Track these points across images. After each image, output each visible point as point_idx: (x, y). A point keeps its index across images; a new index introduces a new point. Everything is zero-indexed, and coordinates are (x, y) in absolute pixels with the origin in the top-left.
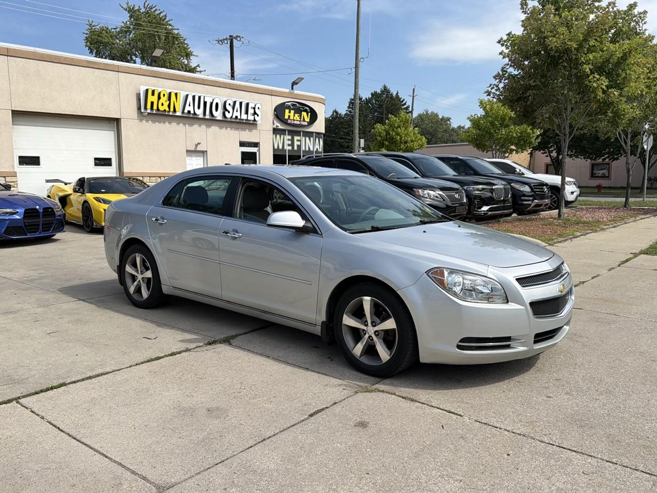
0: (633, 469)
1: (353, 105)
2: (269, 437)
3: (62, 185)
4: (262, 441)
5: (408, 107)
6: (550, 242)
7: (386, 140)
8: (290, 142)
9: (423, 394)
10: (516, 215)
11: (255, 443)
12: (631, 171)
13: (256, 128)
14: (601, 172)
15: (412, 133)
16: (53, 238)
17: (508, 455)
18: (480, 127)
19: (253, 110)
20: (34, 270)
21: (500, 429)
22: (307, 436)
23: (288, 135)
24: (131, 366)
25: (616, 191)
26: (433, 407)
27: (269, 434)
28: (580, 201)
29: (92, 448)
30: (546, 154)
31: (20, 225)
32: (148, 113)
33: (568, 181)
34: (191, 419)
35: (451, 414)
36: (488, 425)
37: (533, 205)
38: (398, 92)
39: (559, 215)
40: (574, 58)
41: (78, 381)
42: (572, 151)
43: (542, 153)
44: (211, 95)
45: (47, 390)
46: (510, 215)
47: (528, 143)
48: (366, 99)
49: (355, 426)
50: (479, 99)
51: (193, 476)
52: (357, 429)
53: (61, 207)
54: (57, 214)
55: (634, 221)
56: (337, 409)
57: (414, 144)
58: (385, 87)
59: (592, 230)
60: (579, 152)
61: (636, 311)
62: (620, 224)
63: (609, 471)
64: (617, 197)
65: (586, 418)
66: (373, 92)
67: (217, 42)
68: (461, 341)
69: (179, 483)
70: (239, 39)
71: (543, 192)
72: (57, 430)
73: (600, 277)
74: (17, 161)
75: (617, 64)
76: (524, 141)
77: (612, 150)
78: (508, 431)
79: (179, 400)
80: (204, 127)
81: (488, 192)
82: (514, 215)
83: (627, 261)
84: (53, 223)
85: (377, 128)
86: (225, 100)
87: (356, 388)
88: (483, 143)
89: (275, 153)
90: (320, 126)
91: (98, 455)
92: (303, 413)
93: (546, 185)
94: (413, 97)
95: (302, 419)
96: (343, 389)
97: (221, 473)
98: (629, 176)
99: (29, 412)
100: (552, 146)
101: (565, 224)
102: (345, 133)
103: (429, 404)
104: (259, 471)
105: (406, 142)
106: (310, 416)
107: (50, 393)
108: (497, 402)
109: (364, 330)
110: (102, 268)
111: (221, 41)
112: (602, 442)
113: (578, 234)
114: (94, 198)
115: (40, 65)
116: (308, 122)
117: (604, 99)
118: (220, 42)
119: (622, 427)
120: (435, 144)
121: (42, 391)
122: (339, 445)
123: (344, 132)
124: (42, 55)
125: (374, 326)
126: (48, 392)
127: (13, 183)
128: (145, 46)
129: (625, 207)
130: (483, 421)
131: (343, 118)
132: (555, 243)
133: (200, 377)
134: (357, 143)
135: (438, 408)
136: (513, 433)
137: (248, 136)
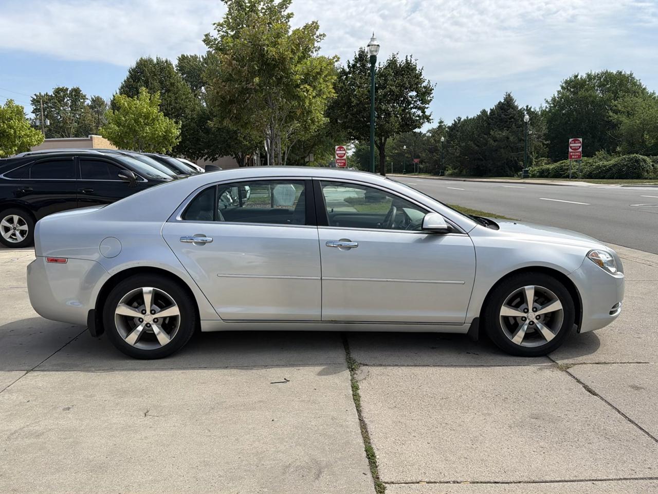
15: (27, 126)
49: (637, 390)
52: (644, 391)
68: (613, 308)
92: (585, 395)
95: (599, 399)
106: (595, 395)
109: (523, 317)
125: (536, 311)
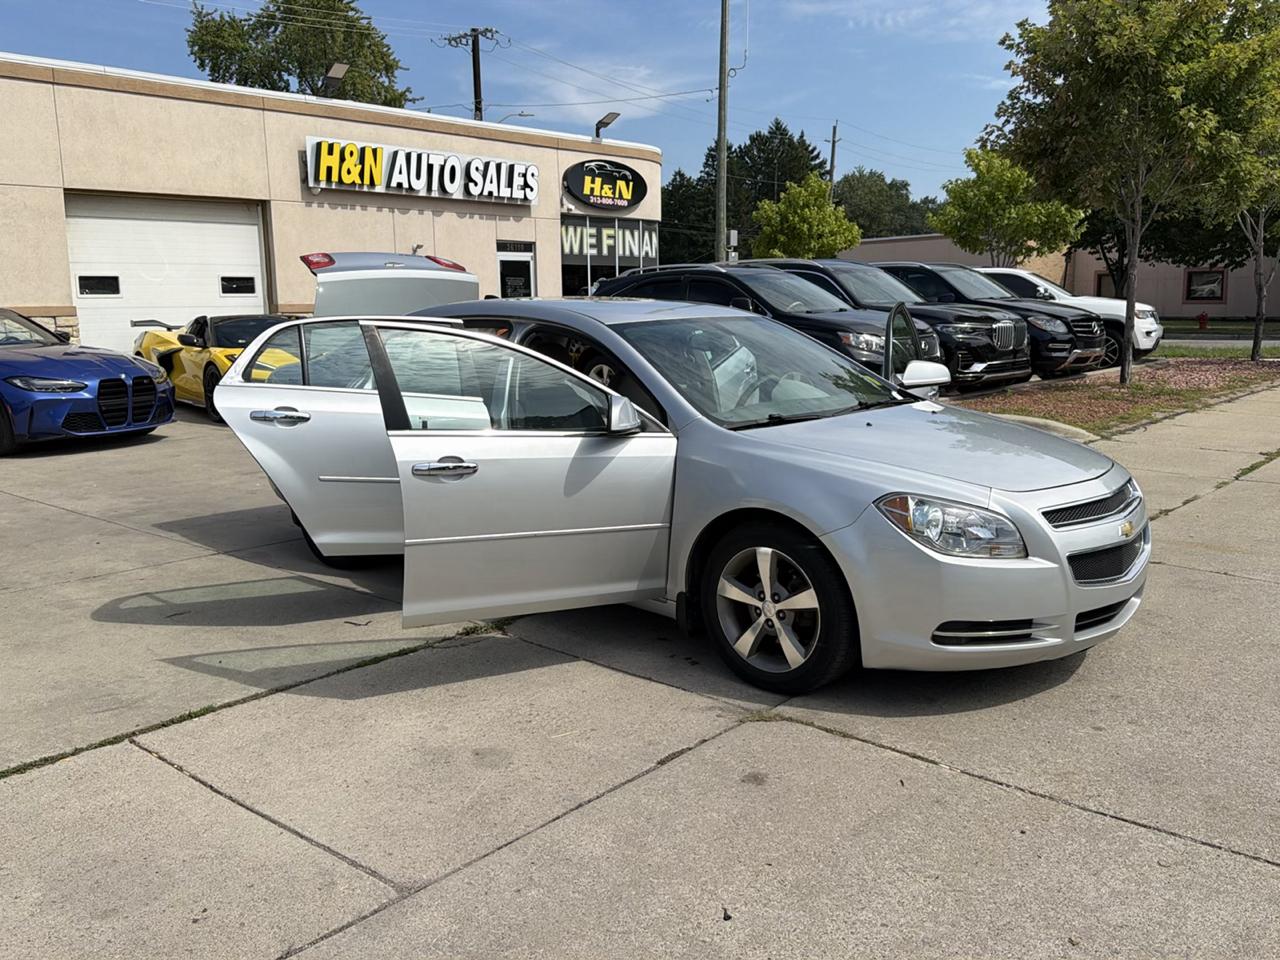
0: (1251, 857)
1: (713, 161)
2: (589, 801)
3: (161, 332)
4: (577, 808)
5: (824, 162)
6: (1104, 432)
7: (782, 232)
8: (593, 241)
9: (865, 724)
10: (1039, 379)
11: (565, 811)
12: (1265, 290)
13: (529, 216)
14: (1207, 288)
15: (833, 217)
16: (153, 433)
17: (1023, 832)
18: (968, 205)
19: (522, 179)
20: (124, 496)
21: (1008, 786)
22: (657, 799)
23: (590, 226)
24: (328, 675)
25: (1234, 327)
26: (883, 747)
27: (587, 795)
28: (1164, 347)
29: (274, 822)
30: (1097, 256)
31: (91, 410)
32: (322, 189)
33: (1139, 311)
34: (447, 769)
35: (916, 760)
36: (987, 779)
37: (1070, 359)
38: (802, 133)
39: (1123, 378)
40: (1150, 73)
41: (236, 703)
42: (1149, 249)
43: (1090, 253)
44: (441, 150)
45: (182, 719)
46: (1026, 379)
47: (1061, 235)
48: (740, 147)
49: (743, 781)
50: (965, 149)
51: (460, 869)
52: (746, 787)
53: (165, 375)
54: (160, 388)
55: (1269, 388)
56: (709, 750)
57: (836, 239)
58: (778, 124)
59: (1184, 407)
60: (1164, 250)
61: (1266, 567)
62: (1242, 394)
63: (1205, 860)
64: (1238, 339)
65: (1167, 766)
66: (753, 133)
67: (447, 42)
68: (939, 629)
69: (436, 881)
70: (489, 35)
71: (1091, 332)
72: (209, 790)
73: (1199, 501)
74: (75, 285)
75: (1238, 83)
76: (1055, 232)
77: (1228, 245)
78: (1022, 790)
79: (421, 735)
80: (428, 214)
81: (982, 335)
82: (1035, 378)
83: (1253, 468)
84: (151, 406)
85: (763, 208)
86: (468, 159)
87: (740, 713)
88: (974, 236)
89: (566, 263)
90: (651, 208)
91: (287, 834)
92: (646, 758)
93: (1097, 319)
94: (834, 142)
95: (645, 769)
96: (718, 716)
97: (508, 864)
98: (1260, 299)
99: (154, 759)
100: (1109, 239)
101: (1133, 395)
102: (699, 216)
103: (876, 741)
104: (575, 860)
105: (820, 236)
106: (659, 763)
107: (189, 725)
108: (1002, 738)
109: (757, 608)
110: (253, 492)
111: (455, 41)
112: (1195, 809)
113: (1159, 416)
114: (227, 357)
115: (115, 99)
116: (628, 200)
117: (1211, 151)
118: (453, 42)
119: (1232, 782)
120: (877, 237)
121: (173, 722)
122: (715, 815)
123: (696, 214)
124: (119, 80)
125: (777, 602)
126: (184, 723)
127: (70, 329)
128: (307, 53)
129: (1253, 359)
130: (976, 773)
131: (694, 187)
132: (1113, 434)
133: (455, 693)
134: (724, 237)
135: (893, 750)
136: (1031, 793)
137: (513, 229)
